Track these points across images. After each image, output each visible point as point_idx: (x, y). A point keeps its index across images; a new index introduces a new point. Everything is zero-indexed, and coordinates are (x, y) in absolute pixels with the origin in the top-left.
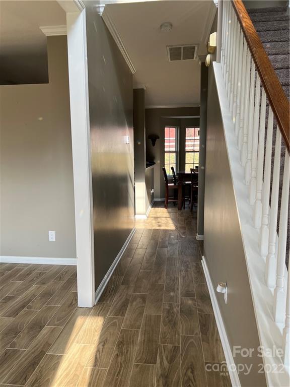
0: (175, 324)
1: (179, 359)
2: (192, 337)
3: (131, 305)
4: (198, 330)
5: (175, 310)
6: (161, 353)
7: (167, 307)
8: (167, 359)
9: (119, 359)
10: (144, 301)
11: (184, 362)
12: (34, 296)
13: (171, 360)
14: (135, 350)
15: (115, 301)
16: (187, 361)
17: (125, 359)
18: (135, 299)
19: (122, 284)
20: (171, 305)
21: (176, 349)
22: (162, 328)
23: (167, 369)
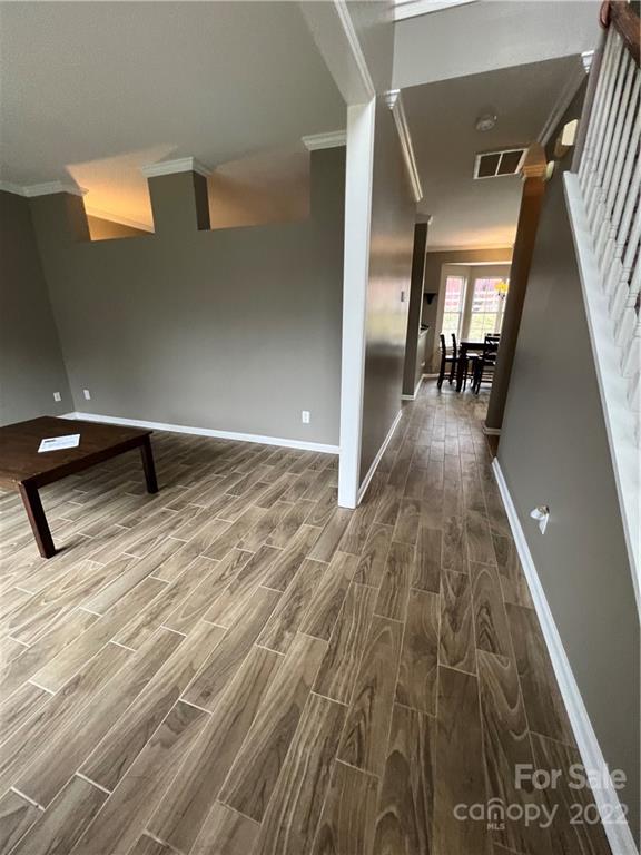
0: (461, 544)
1: (470, 591)
2: (485, 567)
3: (403, 512)
4: (492, 558)
5: (460, 526)
6: (444, 580)
7: (449, 521)
8: (453, 589)
9: (392, 579)
10: (418, 510)
11: (475, 599)
12: (287, 486)
13: (459, 592)
14: (412, 571)
15: (382, 504)
16: (479, 598)
17: (399, 579)
18: (406, 505)
19: (389, 483)
20: (453, 519)
21: (463, 579)
22: (444, 548)
23: (454, 603)
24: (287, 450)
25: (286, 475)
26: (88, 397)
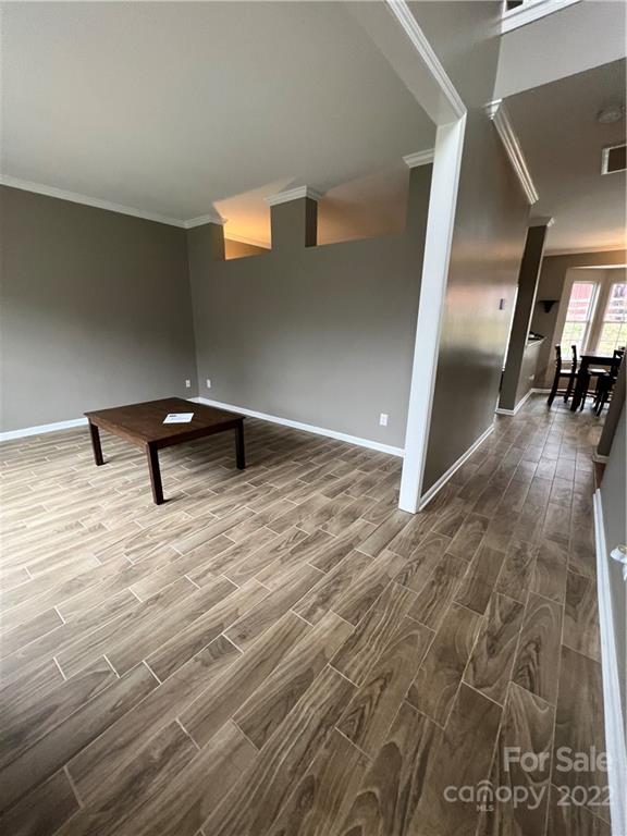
0: (524, 574)
1: (521, 622)
2: (549, 601)
3: (466, 527)
4: (561, 596)
5: (529, 554)
6: (494, 604)
7: (518, 546)
8: (501, 614)
9: (435, 588)
10: (485, 527)
11: (525, 631)
13: (507, 620)
14: (458, 586)
15: (445, 516)
16: (529, 632)
17: (442, 590)
18: (471, 520)
19: (459, 496)
20: (524, 546)
21: (518, 608)
22: (503, 571)
23: (498, 628)
24: (362, 449)
25: (356, 471)
26: (209, 385)
